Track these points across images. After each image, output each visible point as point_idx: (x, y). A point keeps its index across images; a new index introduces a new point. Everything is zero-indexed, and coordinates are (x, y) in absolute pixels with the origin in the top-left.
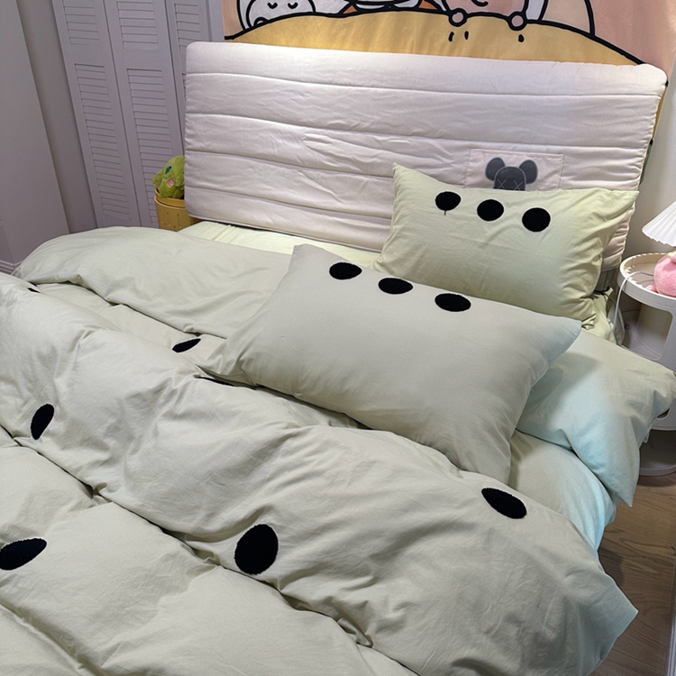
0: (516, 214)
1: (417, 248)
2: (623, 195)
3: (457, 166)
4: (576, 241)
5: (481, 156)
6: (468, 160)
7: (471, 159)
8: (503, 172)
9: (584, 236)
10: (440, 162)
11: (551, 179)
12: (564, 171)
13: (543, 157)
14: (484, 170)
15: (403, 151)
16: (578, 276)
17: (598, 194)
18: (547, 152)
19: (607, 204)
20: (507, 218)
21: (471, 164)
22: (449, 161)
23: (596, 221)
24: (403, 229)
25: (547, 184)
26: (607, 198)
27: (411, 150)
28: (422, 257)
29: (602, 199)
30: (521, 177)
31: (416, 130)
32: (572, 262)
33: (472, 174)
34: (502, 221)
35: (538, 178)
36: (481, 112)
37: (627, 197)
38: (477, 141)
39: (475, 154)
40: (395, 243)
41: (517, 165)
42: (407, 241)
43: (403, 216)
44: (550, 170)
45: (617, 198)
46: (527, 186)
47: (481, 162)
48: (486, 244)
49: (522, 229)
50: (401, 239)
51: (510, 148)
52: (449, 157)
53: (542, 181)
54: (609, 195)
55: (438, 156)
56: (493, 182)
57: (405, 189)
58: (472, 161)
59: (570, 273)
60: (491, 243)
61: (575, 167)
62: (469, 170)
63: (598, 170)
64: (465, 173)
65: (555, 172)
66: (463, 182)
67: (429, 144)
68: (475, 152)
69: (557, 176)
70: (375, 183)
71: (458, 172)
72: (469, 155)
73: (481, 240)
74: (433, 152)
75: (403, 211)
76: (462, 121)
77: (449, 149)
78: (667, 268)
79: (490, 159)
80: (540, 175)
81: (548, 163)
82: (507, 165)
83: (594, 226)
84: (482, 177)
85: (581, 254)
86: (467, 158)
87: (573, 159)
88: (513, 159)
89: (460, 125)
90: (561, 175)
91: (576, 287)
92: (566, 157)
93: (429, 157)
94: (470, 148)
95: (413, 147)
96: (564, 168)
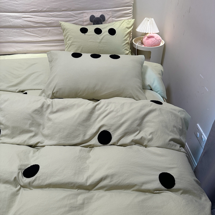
0: (106, 31)
1: (79, 47)
2: (131, 21)
3: (80, 19)
4: (124, 36)
5: (87, 15)
6: (83, 17)
7: (84, 16)
8: (95, 19)
9: (125, 34)
10: (74, 19)
11: (109, 19)
12: (113, 16)
13: (106, 13)
14: (89, 19)
15: (60, 17)
16: (126, 46)
17: (125, 21)
18: (107, 11)
19: (128, 24)
20: (104, 33)
21: (84, 18)
22: (77, 18)
23: (127, 29)
24: (72, 42)
25: (109, 21)
26: (128, 22)
27: (63, 16)
28: (81, 50)
29: (127, 23)
30: (101, 20)
31: (63, 9)
32: (124, 43)
33: (86, 21)
34: (103, 34)
35: (106, 19)
37: (132, 21)
38: (85, 10)
39: (85, 15)
40: (71, 47)
41: (99, 16)
42: (75, 46)
43: (70, 38)
44: (109, 16)
45: (130, 22)
46: (103, 23)
47: (88, 17)
48: (101, 42)
49: (109, 35)
50: (72, 46)
51: (95, 11)
52: (76, 17)
53: (107, 20)
54: (128, 21)
55: (73, 17)
56: (92, 23)
57: (68, 29)
58: (84, 17)
59: (125, 46)
60: (102, 41)
61: (115, 15)
62: (84, 20)
63: (122, 15)
64: (83, 21)
65: (110, 17)
66: (83, 24)
67: (69, 13)
68: (85, 14)
69: (111, 18)
70: (53, 29)
71: (81, 21)
72: (83, 15)
73: (99, 41)
74: (71, 16)
75: (70, 36)
76: (78, 4)
77: (76, 14)
78: (147, 39)
79: (90, 16)
80: (106, 18)
81: (108, 15)
82: (96, 17)
83: (127, 31)
84: (89, 22)
85: (126, 40)
86: (83, 16)
87: (114, 12)
88: (97, 15)
89: (78, 6)
90: (112, 18)
91: (126, 50)
92: (112, 12)
93: (70, 18)
94: (83, 13)
95: (64, 15)
96: (112, 15)
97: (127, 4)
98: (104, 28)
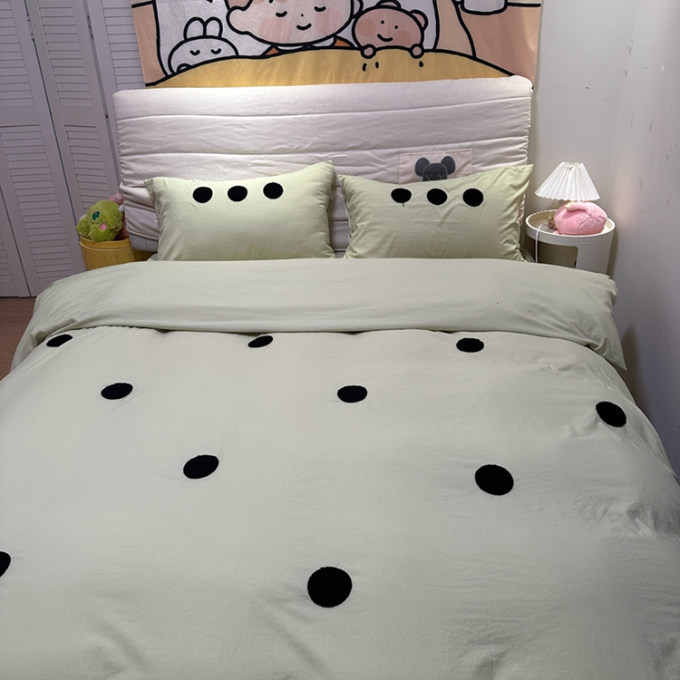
0: (457, 196)
1: (387, 237)
2: (524, 169)
3: (391, 169)
4: (504, 208)
5: (409, 158)
6: (399, 163)
8: (429, 168)
9: (508, 203)
10: (376, 168)
11: (466, 168)
12: (475, 161)
13: (458, 152)
14: (414, 169)
15: (342, 163)
16: (510, 233)
17: (507, 171)
18: (460, 148)
19: (516, 178)
20: (452, 200)
21: (402, 166)
22: (384, 166)
23: (513, 191)
24: (370, 225)
25: (464, 172)
26: (515, 173)
27: (348, 162)
28: (393, 242)
29: (512, 174)
30: (446, 168)
31: (351, 145)
32: (505, 224)
33: (405, 174)
34: (449, 203)
35: (457, 169)
36: (403, 124)
37: (527, 170)
38: (404, 147)
39: (403, 158)
41: (439, 161)
42: (376, 233)
43: (365, 214)
44: (464, 161)
45: (521, 172)
46: (449, 176)
47: (410, 163)
48: (443, 223)
49: (465, 206)
50: (370, 233)
51: (430, 149)
52: (382, 163)
53: (459, 171)
54: (515, 170)
55: (373, 164)
56: (422, 178)
57: (360, 193)
58: (402, 163)
59: (506, 232)
60: (446, 221)
61: (482, 156)
62: (401, 171)
63: (499, 156)
64: (398, 174)
65: (468, 162)
66: (397, 180)
67: (367, 156)
68: (403, 156)
69: (469, 165)
71: (392, 173)
72: (398, 159)
74: (368, 162)
75: (365, 211)
76: (389, 133)
77: (381, 156)
78: (565, 217)
79: (417, 160)
80: (458, 166)
81: (462, 156)
82: (431, 163)
83: (513, 194)
84: (413, 175)
85: (509, 217)
87: (479, 151)
88: (435, 157)
89: (388, 136)
90: (473, 164)
91: (509, 242)
92: (474, 150)
93: (366, 165)
94: (399, 153)
95: (351, 159)
96: (474, 158)
97: (514, 130)
98: (453, 189)
